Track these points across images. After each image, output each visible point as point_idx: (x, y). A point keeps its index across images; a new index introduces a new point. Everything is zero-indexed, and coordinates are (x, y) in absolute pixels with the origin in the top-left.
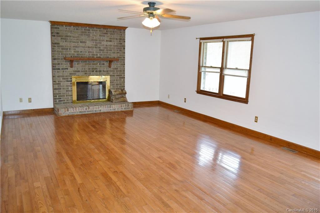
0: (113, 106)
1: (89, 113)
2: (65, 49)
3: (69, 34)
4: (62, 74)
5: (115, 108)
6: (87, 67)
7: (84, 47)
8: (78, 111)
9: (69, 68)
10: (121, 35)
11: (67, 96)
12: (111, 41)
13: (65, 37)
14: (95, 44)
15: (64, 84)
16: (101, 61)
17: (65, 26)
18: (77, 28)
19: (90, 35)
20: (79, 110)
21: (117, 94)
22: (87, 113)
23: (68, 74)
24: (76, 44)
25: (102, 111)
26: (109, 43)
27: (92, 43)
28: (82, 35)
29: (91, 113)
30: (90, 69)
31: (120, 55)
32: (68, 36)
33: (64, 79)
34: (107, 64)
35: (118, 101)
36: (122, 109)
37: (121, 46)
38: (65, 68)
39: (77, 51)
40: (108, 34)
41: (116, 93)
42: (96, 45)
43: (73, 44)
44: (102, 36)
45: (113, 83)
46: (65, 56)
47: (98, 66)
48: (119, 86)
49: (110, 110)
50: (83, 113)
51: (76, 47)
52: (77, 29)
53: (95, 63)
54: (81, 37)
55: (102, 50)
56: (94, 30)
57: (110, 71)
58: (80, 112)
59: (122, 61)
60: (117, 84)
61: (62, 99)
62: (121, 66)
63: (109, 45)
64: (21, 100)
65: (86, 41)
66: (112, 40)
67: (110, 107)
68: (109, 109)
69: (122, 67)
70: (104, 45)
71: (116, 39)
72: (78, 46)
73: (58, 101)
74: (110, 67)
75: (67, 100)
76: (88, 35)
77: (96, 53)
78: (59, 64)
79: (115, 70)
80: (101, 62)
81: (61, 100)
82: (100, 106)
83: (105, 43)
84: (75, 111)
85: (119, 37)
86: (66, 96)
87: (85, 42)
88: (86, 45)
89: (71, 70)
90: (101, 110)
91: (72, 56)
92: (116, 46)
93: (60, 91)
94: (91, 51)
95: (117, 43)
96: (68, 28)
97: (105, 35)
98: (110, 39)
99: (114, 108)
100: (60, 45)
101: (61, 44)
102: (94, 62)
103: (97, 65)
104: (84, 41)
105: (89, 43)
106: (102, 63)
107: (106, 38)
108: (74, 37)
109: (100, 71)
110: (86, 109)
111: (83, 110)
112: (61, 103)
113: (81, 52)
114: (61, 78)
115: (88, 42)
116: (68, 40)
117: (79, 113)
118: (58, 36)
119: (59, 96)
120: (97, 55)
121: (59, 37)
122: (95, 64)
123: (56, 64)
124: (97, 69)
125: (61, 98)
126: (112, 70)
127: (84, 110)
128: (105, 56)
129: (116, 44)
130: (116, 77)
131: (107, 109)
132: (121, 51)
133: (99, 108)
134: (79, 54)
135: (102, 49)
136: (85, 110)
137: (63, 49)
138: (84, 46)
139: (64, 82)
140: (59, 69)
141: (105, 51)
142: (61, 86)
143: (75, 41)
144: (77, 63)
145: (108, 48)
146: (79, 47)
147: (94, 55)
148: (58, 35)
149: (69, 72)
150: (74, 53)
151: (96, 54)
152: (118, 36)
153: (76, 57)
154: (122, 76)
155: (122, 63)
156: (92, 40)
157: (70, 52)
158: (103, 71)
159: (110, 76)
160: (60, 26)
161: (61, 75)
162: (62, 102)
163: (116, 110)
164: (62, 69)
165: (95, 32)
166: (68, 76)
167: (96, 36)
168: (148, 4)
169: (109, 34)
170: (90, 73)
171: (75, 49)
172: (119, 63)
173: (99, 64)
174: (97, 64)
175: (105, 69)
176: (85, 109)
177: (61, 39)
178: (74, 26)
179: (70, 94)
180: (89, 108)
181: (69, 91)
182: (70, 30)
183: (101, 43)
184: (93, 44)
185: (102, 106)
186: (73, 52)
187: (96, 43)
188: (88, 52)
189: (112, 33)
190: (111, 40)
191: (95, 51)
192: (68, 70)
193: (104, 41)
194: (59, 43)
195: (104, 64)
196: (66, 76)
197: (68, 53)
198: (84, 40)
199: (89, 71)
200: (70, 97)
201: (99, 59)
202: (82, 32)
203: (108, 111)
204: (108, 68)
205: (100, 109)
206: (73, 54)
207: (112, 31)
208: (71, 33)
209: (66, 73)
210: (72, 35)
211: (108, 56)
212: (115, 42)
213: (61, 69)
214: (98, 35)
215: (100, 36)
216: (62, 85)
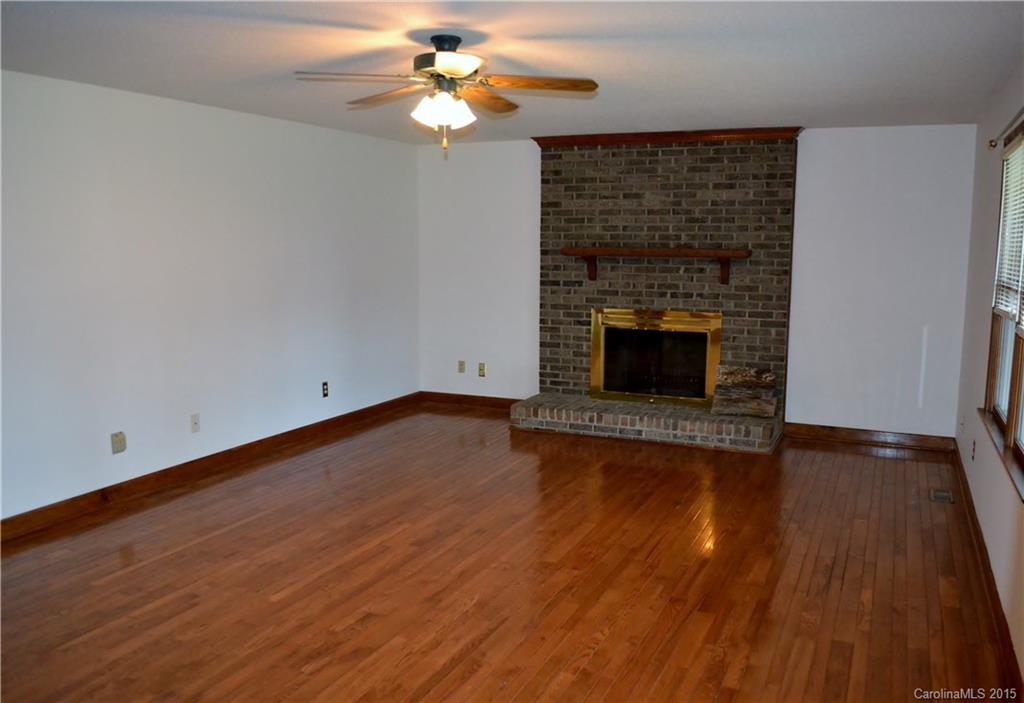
0: (685, 427)
1: (602, 434)
2: (576, 221)
3: (589, 173)
4: (564, 298)
5: (692, 434)
6: (642, 281)
7: (633, 212)
8: (564, 421)
9: (586, 281)
10: (776, 159)
11: (575, 369)
12: (731, 187)
13: (577, 182)
14: (671, 199)
15: (569, 330)
16: (691, 259)
17: (579, 149)
18: (616, 150)
19: (654, 170)
20: (568, 418)
21: (735, 385)
22: (592, 433)
23: (582, 299)
24: (610, 204)
25: (644, 436)
26: (725, 195)
27: (664, 198)
28: (628, 173)
29: (607, 434)
30: (651, 286)
31: (768, 238)
32: (584, 180)
33: (569, 315)
34: (712, 270)
35: (733, 410)
36: (721, 440)
37: (772, 203)
38: (574, 279)
39: (612, 226)
40: (723, 161)
41: (729, 381)
42: (674, 204)
43: (599, 205)
44: (701, 170)
45: (736, 343)
46: (576, 243)
47: (681, 278)
48: (758, 354)
49: (675, 436)
50: (581, 432)
51: (610, 212)
52: (614, 155)
53: (670, 265)
54: (624, 181)
55: (696, 221)
56: (672, 153)
57: (726, 296)
58: (571, 426)
59: (776, 260)
60: (750, 348)
61: (560, 380)
62: (772, 280)
63: (725, 202)
64: (462, 366)
65: (641, 192)
66: (738, 182)
67: (675, 429)
68: (671, 432)
69: (775, 283)
70: (704, 203)
71: (755, 177)
72: (615, 208)
73: (548, 382)
74: (725, 280)
75: (575, 384)
76: (649, 172)
77: (674, 230)
78: (557, 268)
79: (747, 294)
80: (693, 264)
81: (556, 379)
82: (638, 418)
83: (710, 195)
84: (556, 419)
85: (765, 170)
86: (572, 369)
87: (637, 196)
88: (640, 205)
89: (590, 287)
90: (640, 432)
91: (595, 244)
92: (753, 203)
93: (557, 353)
94: (658, 224)
95: (754, 195)
96: (587, 153)
97: (712, 165)
98: (731, 177)
99: (688, 433)
100: (563, 208)
101: (566, 204)
102: (667, 262)
103: (677, 272)
104: (634, 191)
105: (652, 199)
106: (696, 266)
107: (712, 178)
108: (604, 182)
109: (689, 296)
110: (591, 420)
111: (579, 422)
112: (558, 390)
113: (624, 229)
114: (561, 312)
115: (648, 195)
116: (586, 192)
117: (567, 430)
118: (556, 182)
119: (552, 368)
120: (678, 237)
121: (559, 185)
122: (670, 270)
123: (549, 269)
124: (677, 287)
125: (557, 376)
126: (733, 291)
127: (583, 420)
128: (709, 241)
129: (751, 196)
130: (747, 318)
131: (663, 431)
132: (772, 220)
133: (633, 424)
134: (618, 235)
135: (697, 215)
136: (587, 423)
137: (568, 221)
138: (634, 207)
139: (570, 324)
140: (556, 283)
141: (709, 223)
142: (558, 336)
143: (605, 193)
144: (609, 266)
145: (721, 211)
146: (620, 211)
147: (667, 237)
148: (558, 177)
149: (587, 293)
150: (601, 233)
151: (676, 235)
152: (762, 166)
153: (607, 245)
154: (771, 317)
155: (775, 267)
156: (664, 187)
157: (589, 231)
158: (698, 295)
159: (725, 314)
160: (563, 150)
161: (562, 302)
162: (560, 388)
163: (698, 441)
164: (566, 284)
165: (673, 158)
166: (581, 306)
167: (676, 172)
168: (429, 41)
169: (726, 161)
170: (653, 301)
171: (606, 221)
172: (762, 268)
173: (686, 270)
174: (679, 269)
175: (707, 288)
176: (587, 419)
177: (566, 189)
178: (604, 146)
179: (584, 365)
180: (600, 419)
181: (582, 355)
182: (592, 160)
183: (694, 196)
184: (664, 201)
185: (646, 418)
186: (598, 230)
187: (675, 196)
188: (649, 228)
189: (739, 155)
190: (733, 181)
191: (671, 225)
192: (583, 288)
193: (706, 186)
194: (561, 203)
195: (702, 270)
196: (576, 307)
197: (585, 233)
198: (634, 188)
199: (650, 295)
200: (584, 375)
201: (685, 253)
202: (631, 163)
203: (666, 439)
204: (719, 284)
205: (637, 427)
206: (601, 237)
207: (736, 149)
208: (594, 170)
209: (576, 299)
210: (598, 175)
211: (720, 242)
212: (747, 190)
213: (561, 283)
214: (686, 169)
215: (692, 169)
216: (562, 333)
